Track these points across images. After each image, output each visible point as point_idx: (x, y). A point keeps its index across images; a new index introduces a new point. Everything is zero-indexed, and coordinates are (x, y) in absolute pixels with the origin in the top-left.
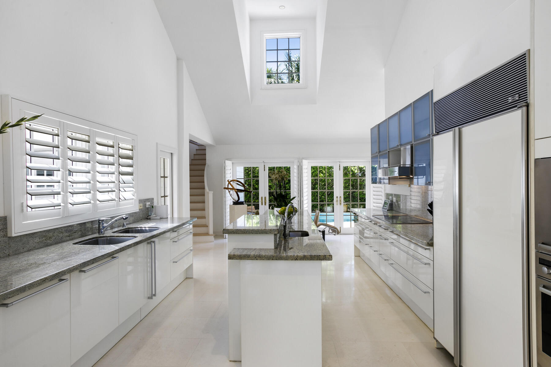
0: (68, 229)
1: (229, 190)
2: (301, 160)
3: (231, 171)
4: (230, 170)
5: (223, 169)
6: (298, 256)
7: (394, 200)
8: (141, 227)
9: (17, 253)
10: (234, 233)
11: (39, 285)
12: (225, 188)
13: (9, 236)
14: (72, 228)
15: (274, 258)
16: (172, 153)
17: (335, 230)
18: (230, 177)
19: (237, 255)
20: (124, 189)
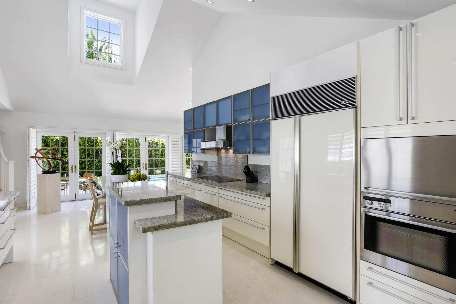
4: (35, 138)
6: (207, 218)
7: (202, 165)
10: (138, 204)
15: (187, 224)
19: (152, 227)
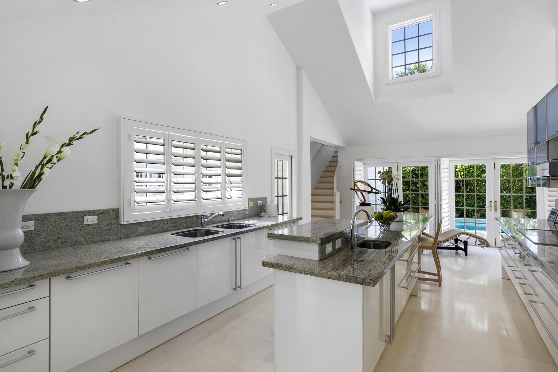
0: (173, 221)
1: (356, 191)
2: (438, 159)
3: (362, 171)
5: (352, 170)
8: (242, 224)
9: (127, 237)
11: (99, 266)
12: (351, 189)
13: (120, 224)
14: (178, 220)
16: (291, 156)
17: (483, 242)
18: (361, 178)
20: (232, 189)
